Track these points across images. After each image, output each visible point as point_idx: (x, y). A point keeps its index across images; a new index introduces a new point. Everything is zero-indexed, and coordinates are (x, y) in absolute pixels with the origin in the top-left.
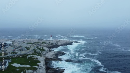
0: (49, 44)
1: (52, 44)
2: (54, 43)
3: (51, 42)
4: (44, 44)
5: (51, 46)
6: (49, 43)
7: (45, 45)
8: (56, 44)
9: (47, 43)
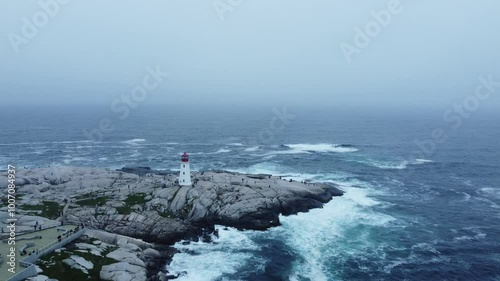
0: (164, 215)
1: (184, 212)
2: (197, 205)
3: (182, 194)
4: (132, 216)
5: (177, 225)
6: (170, 201)
7: (141, 218)
8: (214, 209)
9: (156, 201)
